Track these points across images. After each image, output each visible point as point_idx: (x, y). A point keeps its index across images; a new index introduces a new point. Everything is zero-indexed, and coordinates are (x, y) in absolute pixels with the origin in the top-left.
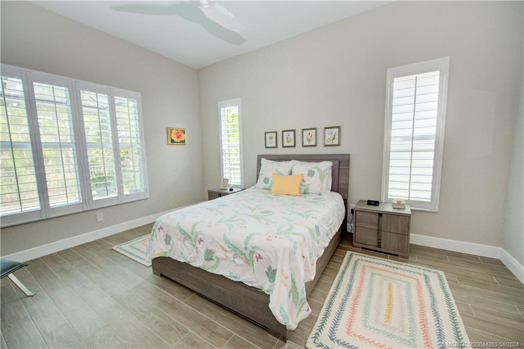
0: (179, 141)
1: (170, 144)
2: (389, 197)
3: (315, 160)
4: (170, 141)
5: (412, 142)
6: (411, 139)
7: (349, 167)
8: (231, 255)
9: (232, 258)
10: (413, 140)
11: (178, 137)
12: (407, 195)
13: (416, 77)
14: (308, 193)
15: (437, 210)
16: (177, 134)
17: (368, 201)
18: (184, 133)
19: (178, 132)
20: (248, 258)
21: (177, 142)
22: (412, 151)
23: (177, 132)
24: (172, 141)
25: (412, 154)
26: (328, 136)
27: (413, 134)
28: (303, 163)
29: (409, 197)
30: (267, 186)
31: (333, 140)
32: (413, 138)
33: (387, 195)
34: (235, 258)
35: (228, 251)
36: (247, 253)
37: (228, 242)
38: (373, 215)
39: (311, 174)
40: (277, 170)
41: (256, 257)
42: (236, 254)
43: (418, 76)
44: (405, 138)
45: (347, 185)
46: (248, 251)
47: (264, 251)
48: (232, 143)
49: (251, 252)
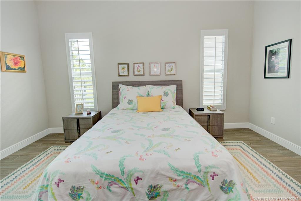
0: (17, 68)
1: (5, 71)
2: (204, 105)
3: (165, 84)
4: (4, 69)
5: (215, 73)
6: (214, 71)
7: (182, 88)
8: (182, 184)
9: (184, 186)
10: (215, 72)
11: (16, 64)
12: (213, 102)
13: (216, 37)
14: (165, 108)
15: (225, 109)
16: (14, 59)
17: (198, 108)
18: (24, 60)
19: (16, 58)
20: (202, 179)
21: (15, 69)
22: (215, 78)
23: (14, 58)
24: (8, 68)
25: (215, 80)
26: (168, 68)
27: (215, 69)
28: (158, 87)
29: (214, 104)
30: (131, 106)
31: (171, 71)
32: (215, 71)
33: (202, 103)
34: (187, 184)
35: (179, 180)
36: (201, 175)
37: (176, 170)
38: (205, 117)
39: (166, 94)
40: (138, 93)
41: (211, 176)
42: (188, 180)
43: (217, 37)
44: (210, 71)
45: (182, 100)
46: (202, 173)
47: (218, 168)
48: (84, 72)
49: (205, 173)
